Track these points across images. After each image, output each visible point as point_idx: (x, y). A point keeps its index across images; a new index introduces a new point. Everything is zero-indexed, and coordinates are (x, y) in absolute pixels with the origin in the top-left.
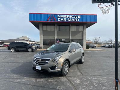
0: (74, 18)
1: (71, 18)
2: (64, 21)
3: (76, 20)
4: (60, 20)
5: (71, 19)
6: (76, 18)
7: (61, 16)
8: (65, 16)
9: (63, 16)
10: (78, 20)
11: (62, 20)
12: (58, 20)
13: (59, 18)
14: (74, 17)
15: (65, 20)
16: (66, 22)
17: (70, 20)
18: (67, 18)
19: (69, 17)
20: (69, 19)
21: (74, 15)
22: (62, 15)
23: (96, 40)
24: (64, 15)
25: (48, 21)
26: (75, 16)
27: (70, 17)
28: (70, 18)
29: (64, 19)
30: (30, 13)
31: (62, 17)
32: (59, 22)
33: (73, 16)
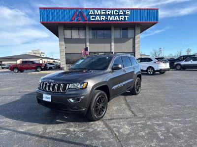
0: (118, 15)
1: (114, 15)
2: (101, 21)
3: (123, 19)
4: (94, 19)
5: (113, 17)
6: (121, 15)
7: (96, 11)
8: (102, 12)
9: (99, 11)
10: (125, 18)
11: (98, 18)
12: (91, 19)
13: (92, 15)
14: (119, 12)
15: (104, 19)
16: (104, 22)
17: (111, 19)
18: (107, 15)
19: (109, 13)
20: (109, 16)
21: (119, 9)
22: (98, 9)
23: (155, 53)
24: (101, 9)
25: (73, 22)
26: (121, 11)
27: (111, 13)
28: (111, 15)
29: (101, 16)
30: (40, 8)
31: (97, 14)
32: (93, 22)
33: (116, 12)
